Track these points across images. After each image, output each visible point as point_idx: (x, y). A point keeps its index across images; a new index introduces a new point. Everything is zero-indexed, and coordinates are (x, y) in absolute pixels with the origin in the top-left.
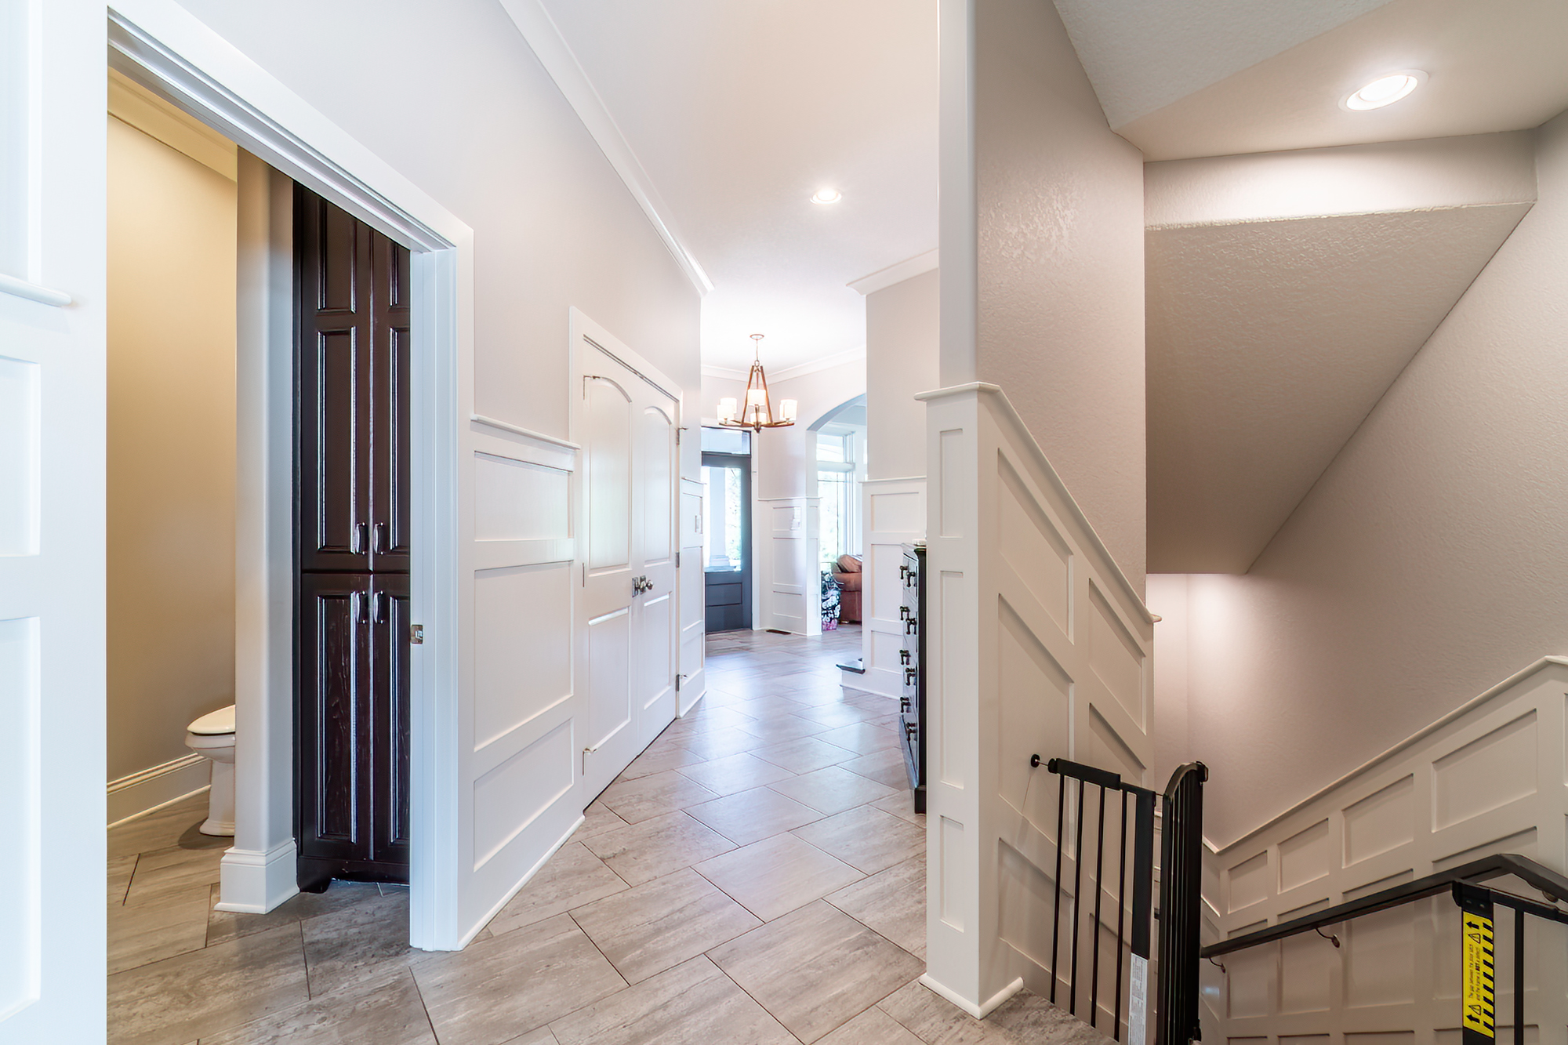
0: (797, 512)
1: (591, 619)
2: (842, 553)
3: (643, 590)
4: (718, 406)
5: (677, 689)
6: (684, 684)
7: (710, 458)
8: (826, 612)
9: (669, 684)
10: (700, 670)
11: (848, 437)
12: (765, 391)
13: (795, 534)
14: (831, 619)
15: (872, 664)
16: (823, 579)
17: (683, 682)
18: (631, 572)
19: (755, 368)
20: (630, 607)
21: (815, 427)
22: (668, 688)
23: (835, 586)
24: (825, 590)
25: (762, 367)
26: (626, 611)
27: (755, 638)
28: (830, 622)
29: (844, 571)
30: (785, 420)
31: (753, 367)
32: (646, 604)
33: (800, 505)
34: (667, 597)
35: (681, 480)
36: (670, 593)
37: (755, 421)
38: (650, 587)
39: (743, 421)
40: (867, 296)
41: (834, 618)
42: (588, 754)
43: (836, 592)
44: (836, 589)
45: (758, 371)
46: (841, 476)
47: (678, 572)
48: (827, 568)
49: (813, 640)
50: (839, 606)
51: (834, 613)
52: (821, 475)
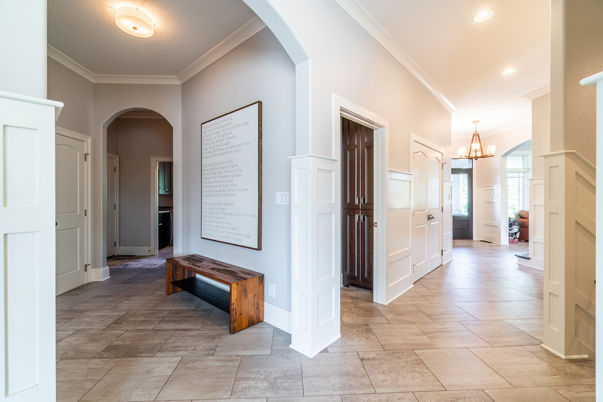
0: (496, 191)
1: (415, 226)
2: (521, 209)
3: (431, 219)
4: (458, 151)
5: (442, 255)
6: (445, 253)
7: (455, 171)
8: (511, 235)
9: (439, 252)
10: (450, 250)
11: (526, 157)
12: (480, 144)
13: (494, 201)
14: (514, 238)
15: (534, 255)
16: (510, 221)
17: (444, 253)
18: (427, 212)
19: (475, 135)
20: (427, 224)
21: (505, 155)
22: (439, 254)
23: (517, 224)
24: (511, 225)
25: (478, 134)
26: (425, 225)
27: (474, 243)
28: (514, 239)
29: (522, 217)
30: (489, 154)
31: (474, 134)
32: (432, 224)
33: (497, 189)
34: (438, 222)
35: (444, 181)
36: (439, 221)
37: (475, 156)
38: (433, 218)
39: (469, 156)
40: (532, 100)
41: (516, 238)
42: (414, 266)
43: (517, 227)
44: (517, 225)
45: (476, 136)
46: (521, 175)
47: (442, 214)
48: (513, 216)
49: (504, 246)
50: (519, 233)
51: (515, 236)
52: (510, 175)
